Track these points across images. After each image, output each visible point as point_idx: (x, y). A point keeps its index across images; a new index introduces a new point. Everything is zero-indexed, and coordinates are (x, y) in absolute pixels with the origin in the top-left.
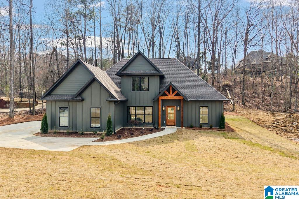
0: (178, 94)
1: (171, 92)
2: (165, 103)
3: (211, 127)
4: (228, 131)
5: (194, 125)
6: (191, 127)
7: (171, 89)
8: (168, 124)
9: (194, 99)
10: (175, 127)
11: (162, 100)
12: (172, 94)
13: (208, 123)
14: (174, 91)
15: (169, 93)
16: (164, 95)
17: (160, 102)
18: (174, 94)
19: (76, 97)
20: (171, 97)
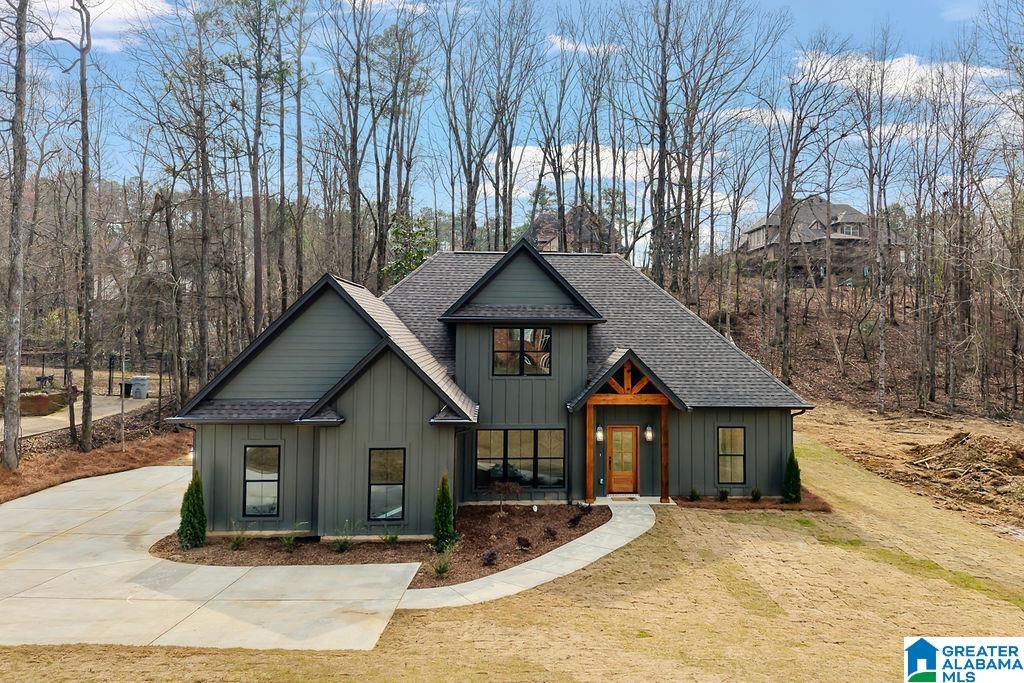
0: (650, 389)
1: (628, 382)
2: (609, 416)
3: (756, 498)
4: (813, 511)
5: (699, 491)
6: (691, 499)
7: (628, 371)
8: (615, 487)
9: (702, 405)
10: (637, 496)
11: (598, 408)
12: (633, 385)
13: (744, 483)
14: (637, 376)
15: (622, 385)
16: (607, 389)
17: (591, 416)
18: (637, 389)
19: (318, 413)
20: (629, 397)
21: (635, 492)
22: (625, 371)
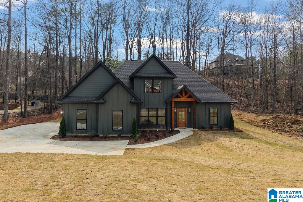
0: (190, 97)
2: (178, 104)
3: (221, 128)
4: (238, 132)
5: (204, 126)
6: (202, 128)
7: (184, 91)
8: (180, 125)
9: (205, 101)
10: (186, 128)
11: (176, 103)
12: (185, 96)
13: (217, 124)
15: (182, 95)
16: (178, 97)
17: (173, 104)
19: (98, 100)
20: (184, 99)
21: (186, 127)
22: (183, 92)
